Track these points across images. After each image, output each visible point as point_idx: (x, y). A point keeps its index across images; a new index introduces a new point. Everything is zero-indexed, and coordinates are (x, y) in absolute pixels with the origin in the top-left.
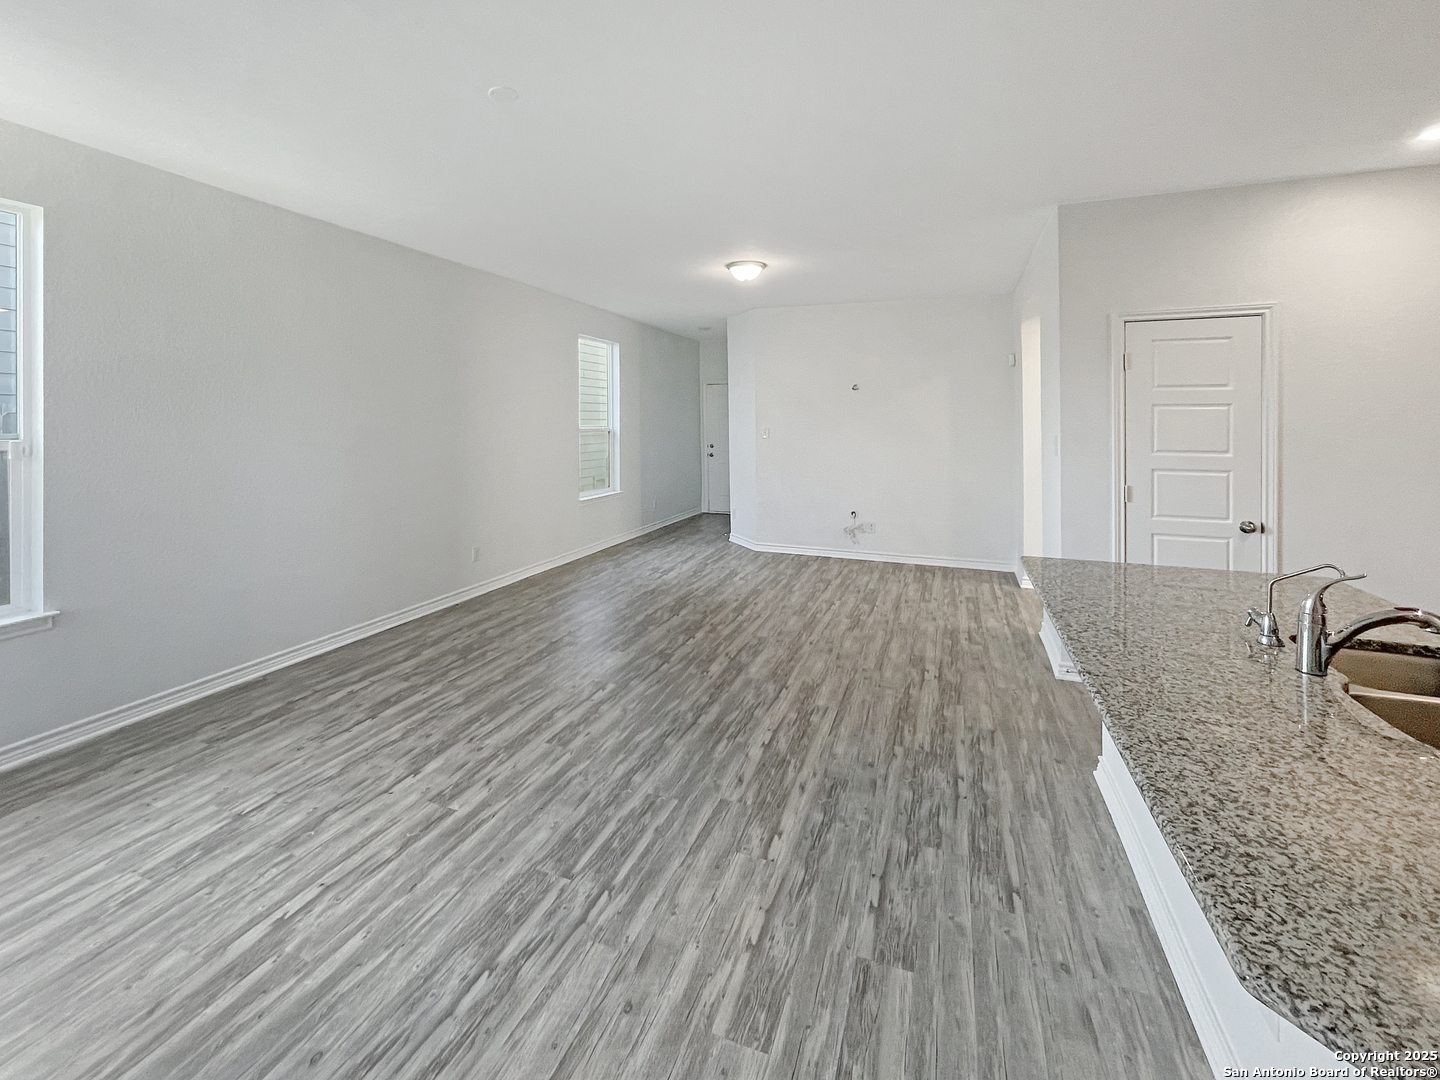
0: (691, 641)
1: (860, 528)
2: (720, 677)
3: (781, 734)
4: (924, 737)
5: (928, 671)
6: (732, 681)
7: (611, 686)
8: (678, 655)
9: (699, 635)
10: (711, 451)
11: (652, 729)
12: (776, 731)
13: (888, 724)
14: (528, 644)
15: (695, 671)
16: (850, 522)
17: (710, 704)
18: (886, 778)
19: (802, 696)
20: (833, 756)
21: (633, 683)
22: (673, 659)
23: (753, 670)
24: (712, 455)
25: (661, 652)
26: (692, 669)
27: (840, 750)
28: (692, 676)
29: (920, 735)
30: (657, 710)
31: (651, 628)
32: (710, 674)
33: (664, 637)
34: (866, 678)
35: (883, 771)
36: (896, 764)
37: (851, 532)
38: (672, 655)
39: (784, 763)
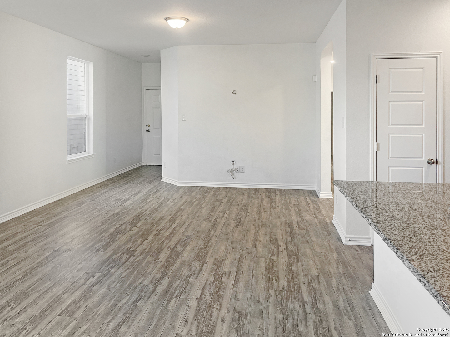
0: (146, 242)
1: (236, 170)
2: (166, 261)
3: (206, 291)
4: (284, 282)
5: (280, 246)
6: (174, 263)
7: (98, 274)
8: (139, 250)
9: (151, 237)
10: (148, 128)
11: (128, 298)
12: (203, 289)
13: (264, 277)
14: (37, 254)
15: (150, 259)
16: (231, 167)
17: (162, 278)
18: (267, 308)
19: (215, 267)
20: (238, 300)
21: (112, 271)
22: (136, 253)
23: (185, 255)
24: (149, 131)
25: (128, 249)
26: (149, 258)
27: (240, 295)
28: (149, 262)
29: (281, 282)
30: (130, 285)
31: (120, 236)
32: (160, 260)
33: (128, 241)
34: (249, 253)
35: (265, 304)
36: (272, 299)
37: (232, 172)
38: (135, 251)
39: (211, 307)
